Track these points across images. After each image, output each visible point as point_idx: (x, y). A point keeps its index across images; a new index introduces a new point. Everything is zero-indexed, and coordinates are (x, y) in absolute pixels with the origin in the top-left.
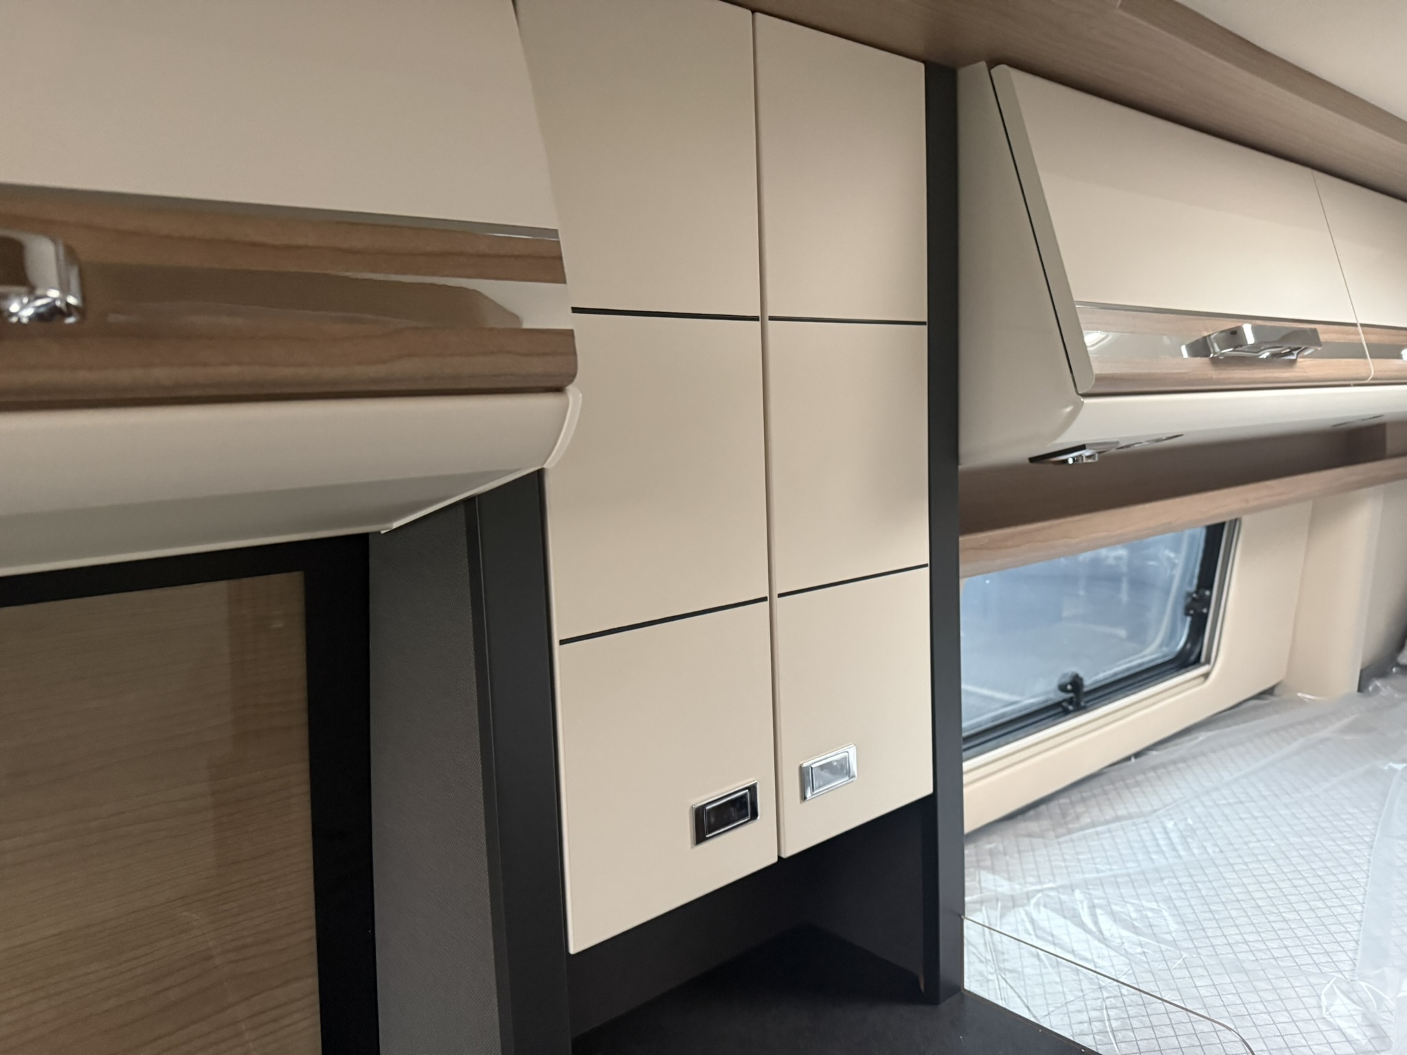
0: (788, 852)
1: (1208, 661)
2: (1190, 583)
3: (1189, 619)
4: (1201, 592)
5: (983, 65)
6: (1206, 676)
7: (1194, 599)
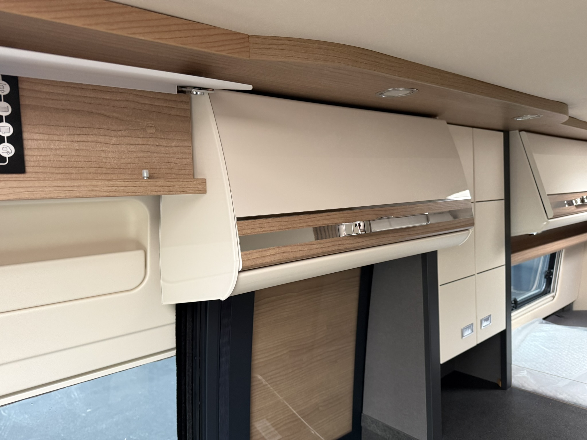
0: (478, 342)
3: (546, 280)
4: (550, 270)
5: (517, 131)
6: (553, 297)
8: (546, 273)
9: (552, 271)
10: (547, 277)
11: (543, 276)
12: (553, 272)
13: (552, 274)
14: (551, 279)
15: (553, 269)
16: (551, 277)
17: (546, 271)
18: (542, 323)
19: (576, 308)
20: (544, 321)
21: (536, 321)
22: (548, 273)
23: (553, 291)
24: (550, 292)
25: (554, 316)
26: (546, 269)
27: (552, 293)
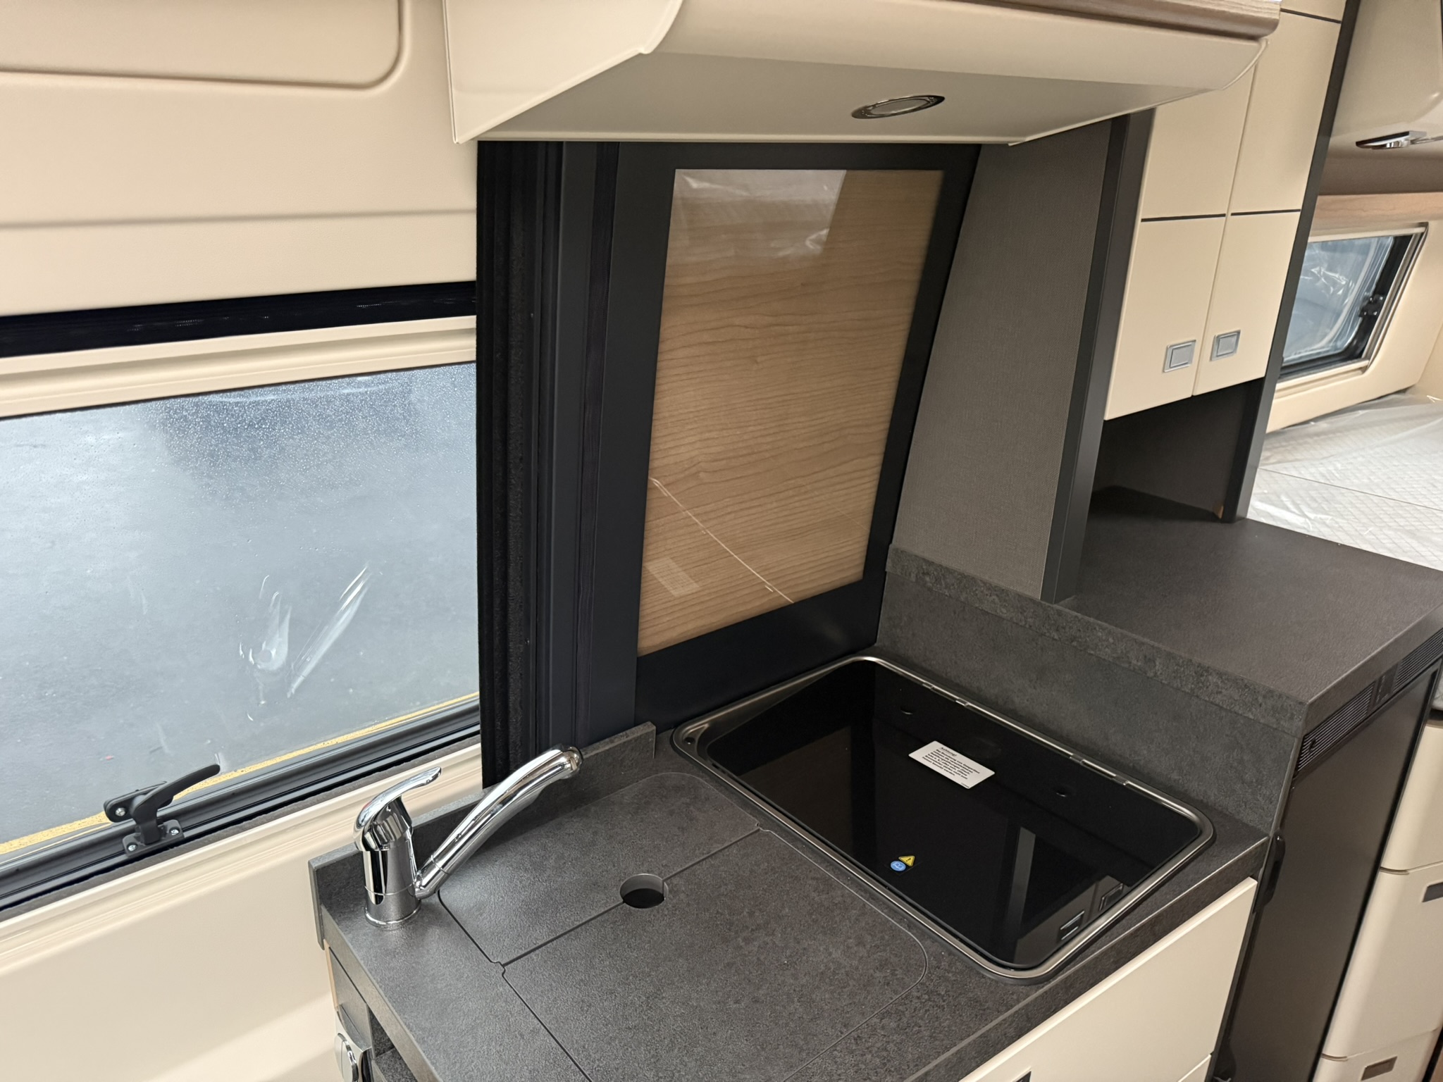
0: (1195, 394)
1: (1368, 357)
2: (1368, 290)
3: (1360, 320)
4: (1376, 297)
6: (1364, 369)
7: (1370, 302)
8: (1365, 303)
9: (1381, 298)
10: (1365, 314)
11: (1357, 309)
12: (1383, 302)
13: (1379, 309)
14: (1376, 318)
15: (1385, 294)
16: (1376, 313)
17: (1366, 298)
24: (1360, 354)
27: (1364, 359)
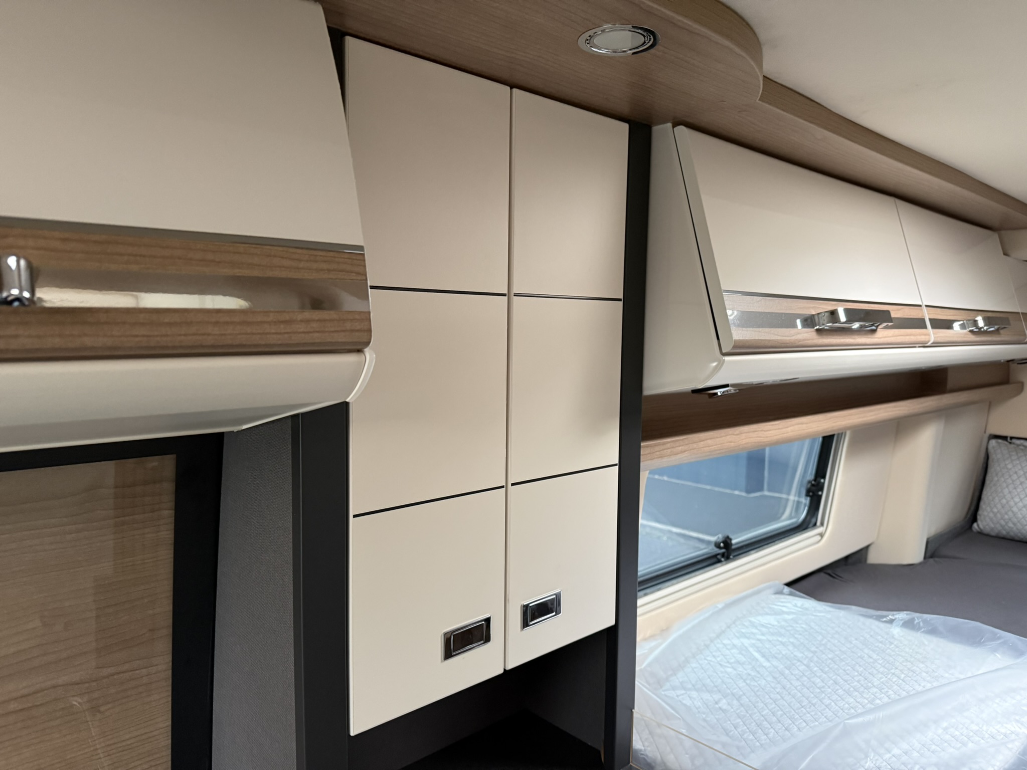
8: (809, 485)
9: (822, 481)
10: (811, 494)
11: (804, 492)
12: (824, 484)
13: (822, 489)
14: (820, 497)
15: (824, 477)
16: (820, 493)
17: (809, 482)
18: (780, 592)
19: (873, 558)
20: (787, 589)
21: (769, 587)
22: (813, 485)
23: (822, 524)
24: (815, 524)
25: (822, 574)
26: (810, 476)
27: (819, 527)
